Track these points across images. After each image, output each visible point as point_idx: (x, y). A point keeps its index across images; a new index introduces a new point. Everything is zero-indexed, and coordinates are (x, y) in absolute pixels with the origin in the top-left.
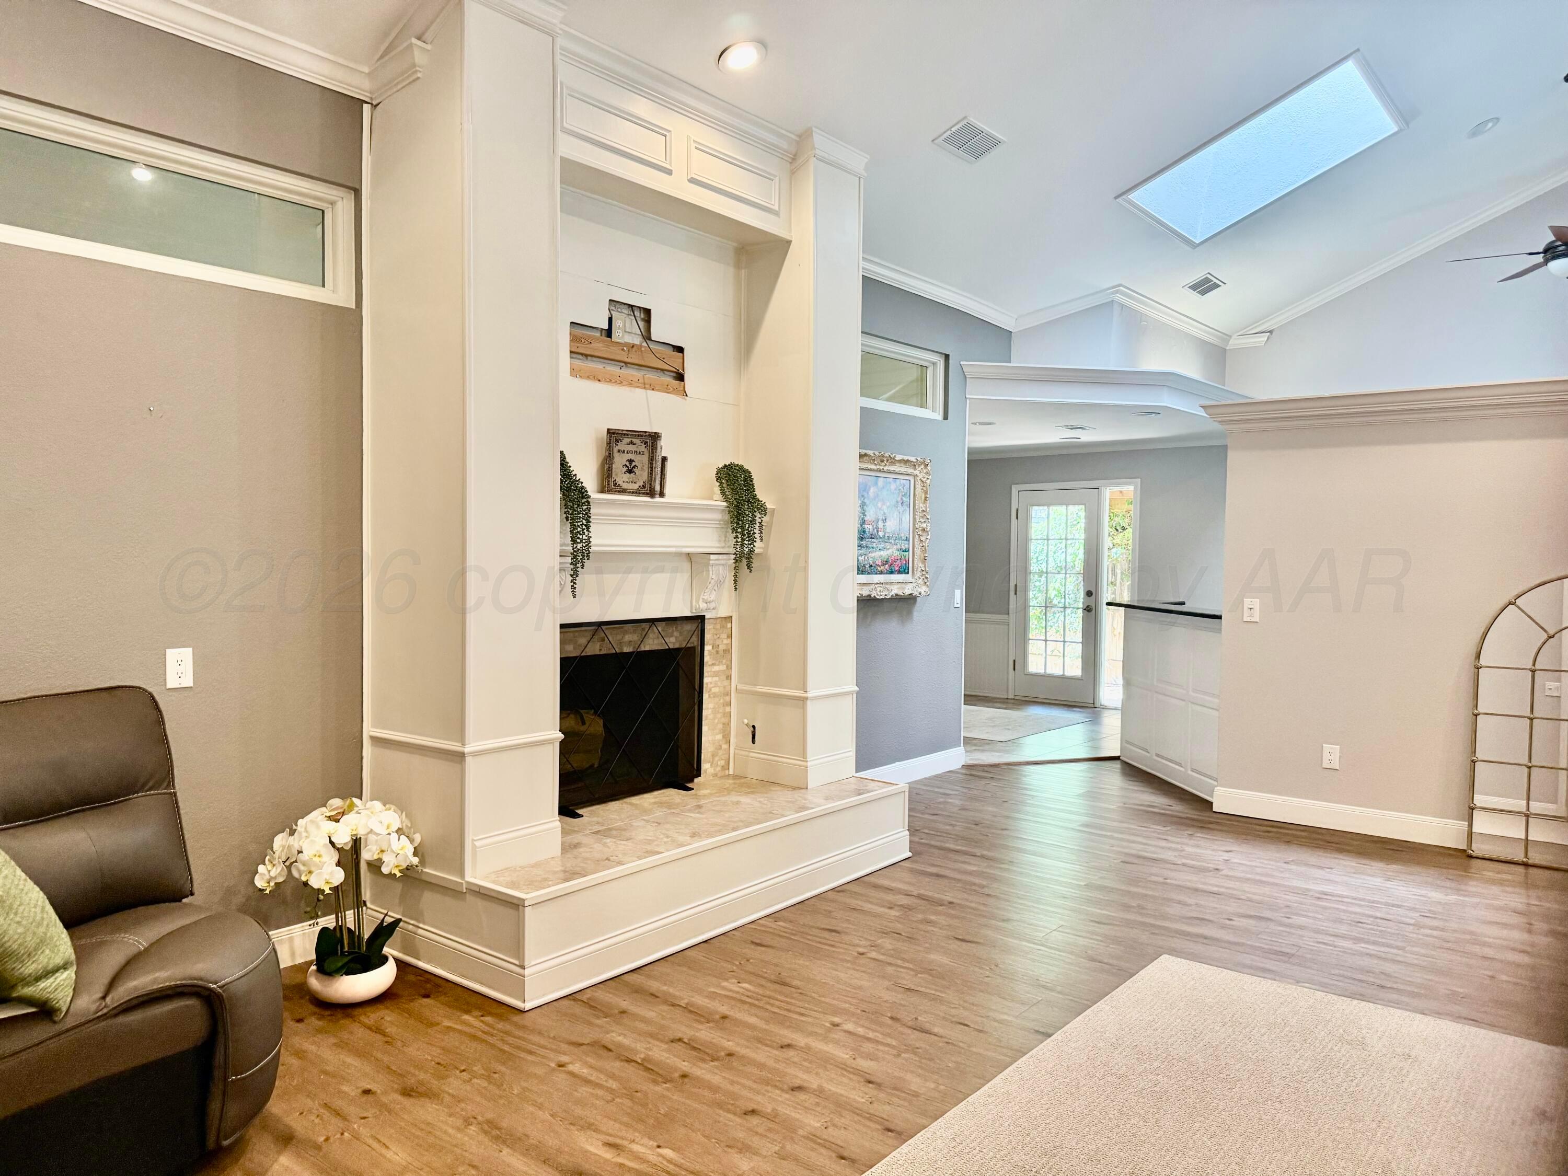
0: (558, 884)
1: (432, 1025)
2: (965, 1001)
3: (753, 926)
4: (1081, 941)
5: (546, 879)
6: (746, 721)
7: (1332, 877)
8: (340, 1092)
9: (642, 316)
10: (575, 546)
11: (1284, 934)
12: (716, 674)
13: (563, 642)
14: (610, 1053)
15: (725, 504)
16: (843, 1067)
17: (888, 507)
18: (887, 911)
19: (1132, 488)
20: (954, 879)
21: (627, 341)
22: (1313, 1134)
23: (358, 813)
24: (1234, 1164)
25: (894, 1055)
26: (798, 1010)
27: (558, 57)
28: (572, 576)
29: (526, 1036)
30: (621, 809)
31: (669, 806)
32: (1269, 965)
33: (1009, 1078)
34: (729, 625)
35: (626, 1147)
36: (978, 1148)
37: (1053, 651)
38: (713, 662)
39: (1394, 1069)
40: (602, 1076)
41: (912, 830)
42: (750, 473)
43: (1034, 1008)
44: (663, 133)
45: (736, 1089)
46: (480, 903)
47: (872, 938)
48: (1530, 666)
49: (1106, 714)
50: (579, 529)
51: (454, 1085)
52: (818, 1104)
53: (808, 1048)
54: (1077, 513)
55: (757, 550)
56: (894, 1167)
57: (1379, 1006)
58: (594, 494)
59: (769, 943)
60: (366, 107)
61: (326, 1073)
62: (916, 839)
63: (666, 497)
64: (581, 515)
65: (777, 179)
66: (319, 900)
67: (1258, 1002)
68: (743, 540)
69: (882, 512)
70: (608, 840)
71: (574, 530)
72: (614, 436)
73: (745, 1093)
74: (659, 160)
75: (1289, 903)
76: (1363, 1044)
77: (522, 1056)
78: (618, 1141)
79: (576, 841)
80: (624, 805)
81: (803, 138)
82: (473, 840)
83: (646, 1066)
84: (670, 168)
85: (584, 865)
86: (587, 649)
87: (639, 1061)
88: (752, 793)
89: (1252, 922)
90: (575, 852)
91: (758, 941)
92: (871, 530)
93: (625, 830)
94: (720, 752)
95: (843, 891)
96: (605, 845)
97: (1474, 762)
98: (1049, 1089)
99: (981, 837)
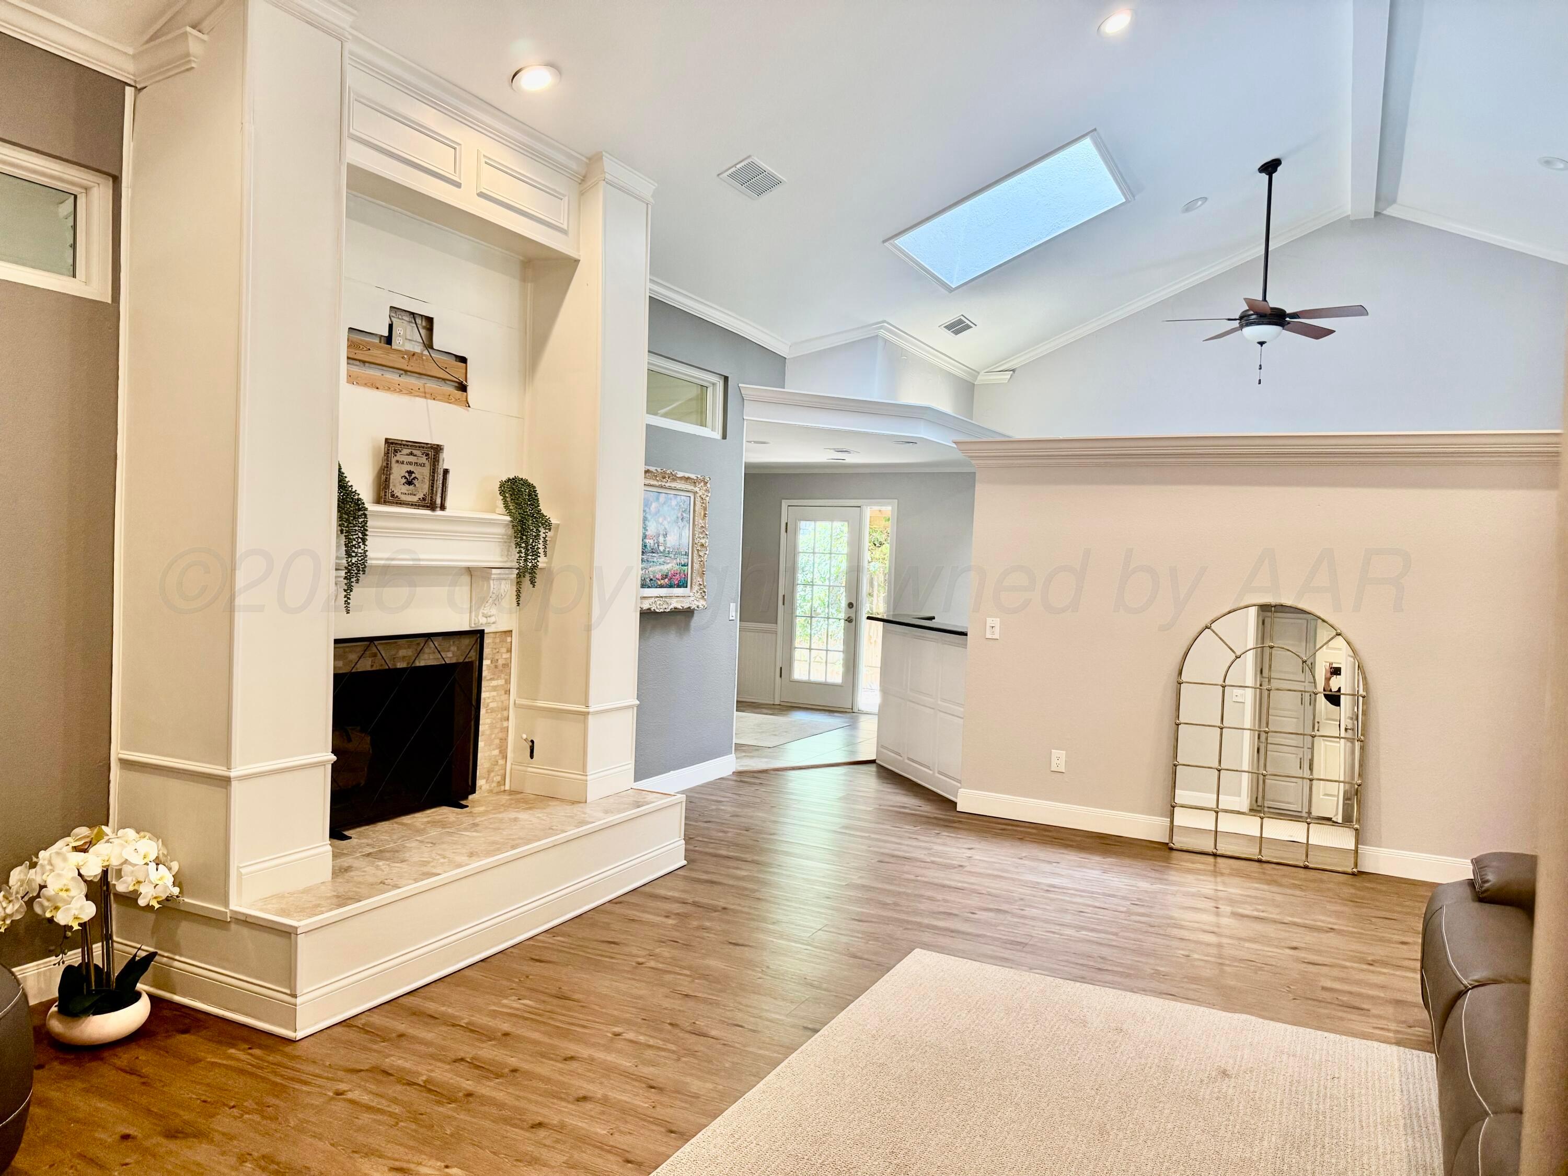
0: (331, 910)
1: (195, 1061)
2: (740, 1003)
3: (531, 942)
4: (844, 939)
5: (318, 906)
6: (524, 736)
7: (1058, 870)
8: (95, 1139)
9: (424, 324)
10: (350, 559)
11: (1019, 925)
12: (495, 688)
13: (336, 657)
14: (391, 1078)
15: (508, 518)
16: (626, 1075)
17: (669, 523)
18: (664, 920)
19: (890, 508)
20: (729, 885)
21: (407, 348)
22: (1043, 1105)
23: (108, 841)
24: (978, 1136)
25: (675, 1060)
26: (582, 1022)
27: (347, 60)
28: (345, 591)
29: (298, 1066)
30: (392, 830)
31: (443, 824)
32: (1007, 954)
33: (781, 1073)
34: (509, 639)
35: (412, 1170)
36: (755, 1142)
37: (815, 657)
38: (492, 676)
39: (1109, 1042)
40: (384, 1101)
41: (688, 839)
42: (534, 487)
43: (802, 1006)
44: (453, 146)
45: (522, 1104)
46: (245, 931)
47: (651, 948)
48: (1221, 682)
49: (863, 718)
50: (354, 543)
51: (224, 1122)
52: (603, 1113)
53: (592, 1060)
54: (841, 528)
55: (540, 565)
56: (678, 1166)
57: (1097, 987)
58: (371, 507)
59: (548, 959)
60: (129, 91)
61: (77, 1121)
62: (691, 847)
63: (447, 510)
64: (357, 528)
65: (567, 198)
66: (66, 937)
67: (998, 989)
68: (527, 555)
69: (663, 528)
70: (381, 863)
71: (349, 543)
72: (392, 446)
73: (533, 1107)
74: (448, 172)
75: (1023, 897)
76: (1084, 1023)
77: (296, 1087)
78: (405, 1165)
79: (346, 865)
80: (395, 825)
81: (594, 160)
82: (239, 868)
83: (428, 1088)
84: (458, 180)
85: (358, 890)
86: (358, 665)
87: (421, 1083)
88: (530, 808)
89: (991, 914)
90: (347, 875)
91: (537, 958)
92: (652, 545)
93: (397, 851)
94: (497, 768)
95: (621, 903)
96: (377, 867)
97: (1175, 766)
98: (818, 1082)
99: (751, 843)
